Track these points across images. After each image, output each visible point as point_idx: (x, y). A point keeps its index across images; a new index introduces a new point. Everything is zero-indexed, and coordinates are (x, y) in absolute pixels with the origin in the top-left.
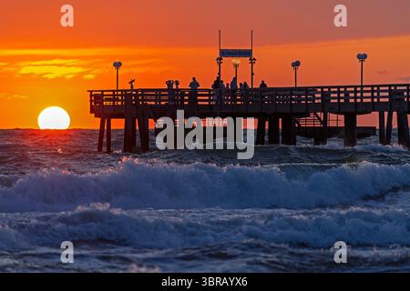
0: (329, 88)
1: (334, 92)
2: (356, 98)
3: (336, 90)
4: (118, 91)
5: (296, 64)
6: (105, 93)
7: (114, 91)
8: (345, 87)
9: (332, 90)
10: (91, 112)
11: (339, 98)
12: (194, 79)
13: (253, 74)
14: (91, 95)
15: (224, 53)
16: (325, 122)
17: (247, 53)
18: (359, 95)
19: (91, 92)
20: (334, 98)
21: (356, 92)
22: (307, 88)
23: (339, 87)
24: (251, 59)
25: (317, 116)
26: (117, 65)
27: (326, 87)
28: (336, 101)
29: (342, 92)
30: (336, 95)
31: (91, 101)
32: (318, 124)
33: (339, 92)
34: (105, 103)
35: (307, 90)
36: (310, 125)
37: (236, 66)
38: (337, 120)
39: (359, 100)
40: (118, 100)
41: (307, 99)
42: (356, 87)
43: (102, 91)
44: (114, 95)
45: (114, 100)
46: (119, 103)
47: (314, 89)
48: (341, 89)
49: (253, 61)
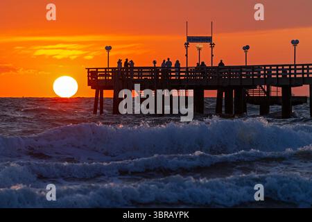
0: (271, 66)
1: (274, 70)
2: (290, 74)
3: (275, 68)
4: (109, 68)
5: (246, 48)
6: (99, 70)
7: (106, 69)
8: (283, 66)
9: (273, 68)
10: (89, 85)
11: (278, 74)
12: (168, 59)
13: (212, 56)
14: (88, 72)
15: (191, 39)
16: (268, 92)
17: (208, 39)
18: (293, 72)
19: (89, 69)
20: (274, 74)
21: (290, 69)
22: (253, 66)
23: (277, 66)
24: (211, 44)
25: (262, 88)
26: (108, 49)
27: (268, 66)
28: (275, 76)
29: (280, 70)
30: (275, 72)
31: (88, 76)
32: (262, 94)
33: (277, 70)
34: (99, 78)
35: (253, 68)
36: (256, 95)
37: (199, 49)
38: (276, 92)
39: (293, 76)
40: (109, 76)
41: (253, 75)
42: (290, 66)
43: (97, 69)
44: (106, 72)
45: (106, 75)
46: (110, 78)
47: (259, 67)
48: (279, 68)
49: (212, 45)
